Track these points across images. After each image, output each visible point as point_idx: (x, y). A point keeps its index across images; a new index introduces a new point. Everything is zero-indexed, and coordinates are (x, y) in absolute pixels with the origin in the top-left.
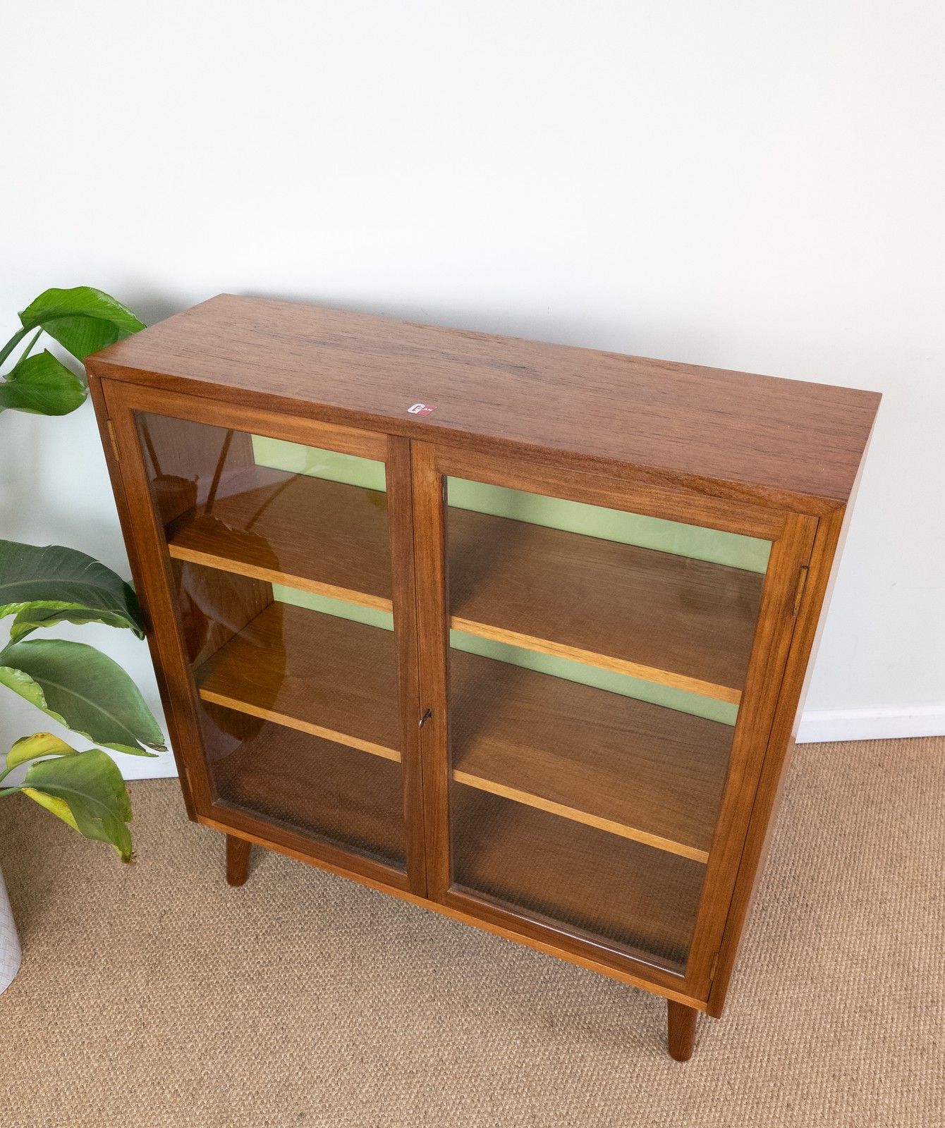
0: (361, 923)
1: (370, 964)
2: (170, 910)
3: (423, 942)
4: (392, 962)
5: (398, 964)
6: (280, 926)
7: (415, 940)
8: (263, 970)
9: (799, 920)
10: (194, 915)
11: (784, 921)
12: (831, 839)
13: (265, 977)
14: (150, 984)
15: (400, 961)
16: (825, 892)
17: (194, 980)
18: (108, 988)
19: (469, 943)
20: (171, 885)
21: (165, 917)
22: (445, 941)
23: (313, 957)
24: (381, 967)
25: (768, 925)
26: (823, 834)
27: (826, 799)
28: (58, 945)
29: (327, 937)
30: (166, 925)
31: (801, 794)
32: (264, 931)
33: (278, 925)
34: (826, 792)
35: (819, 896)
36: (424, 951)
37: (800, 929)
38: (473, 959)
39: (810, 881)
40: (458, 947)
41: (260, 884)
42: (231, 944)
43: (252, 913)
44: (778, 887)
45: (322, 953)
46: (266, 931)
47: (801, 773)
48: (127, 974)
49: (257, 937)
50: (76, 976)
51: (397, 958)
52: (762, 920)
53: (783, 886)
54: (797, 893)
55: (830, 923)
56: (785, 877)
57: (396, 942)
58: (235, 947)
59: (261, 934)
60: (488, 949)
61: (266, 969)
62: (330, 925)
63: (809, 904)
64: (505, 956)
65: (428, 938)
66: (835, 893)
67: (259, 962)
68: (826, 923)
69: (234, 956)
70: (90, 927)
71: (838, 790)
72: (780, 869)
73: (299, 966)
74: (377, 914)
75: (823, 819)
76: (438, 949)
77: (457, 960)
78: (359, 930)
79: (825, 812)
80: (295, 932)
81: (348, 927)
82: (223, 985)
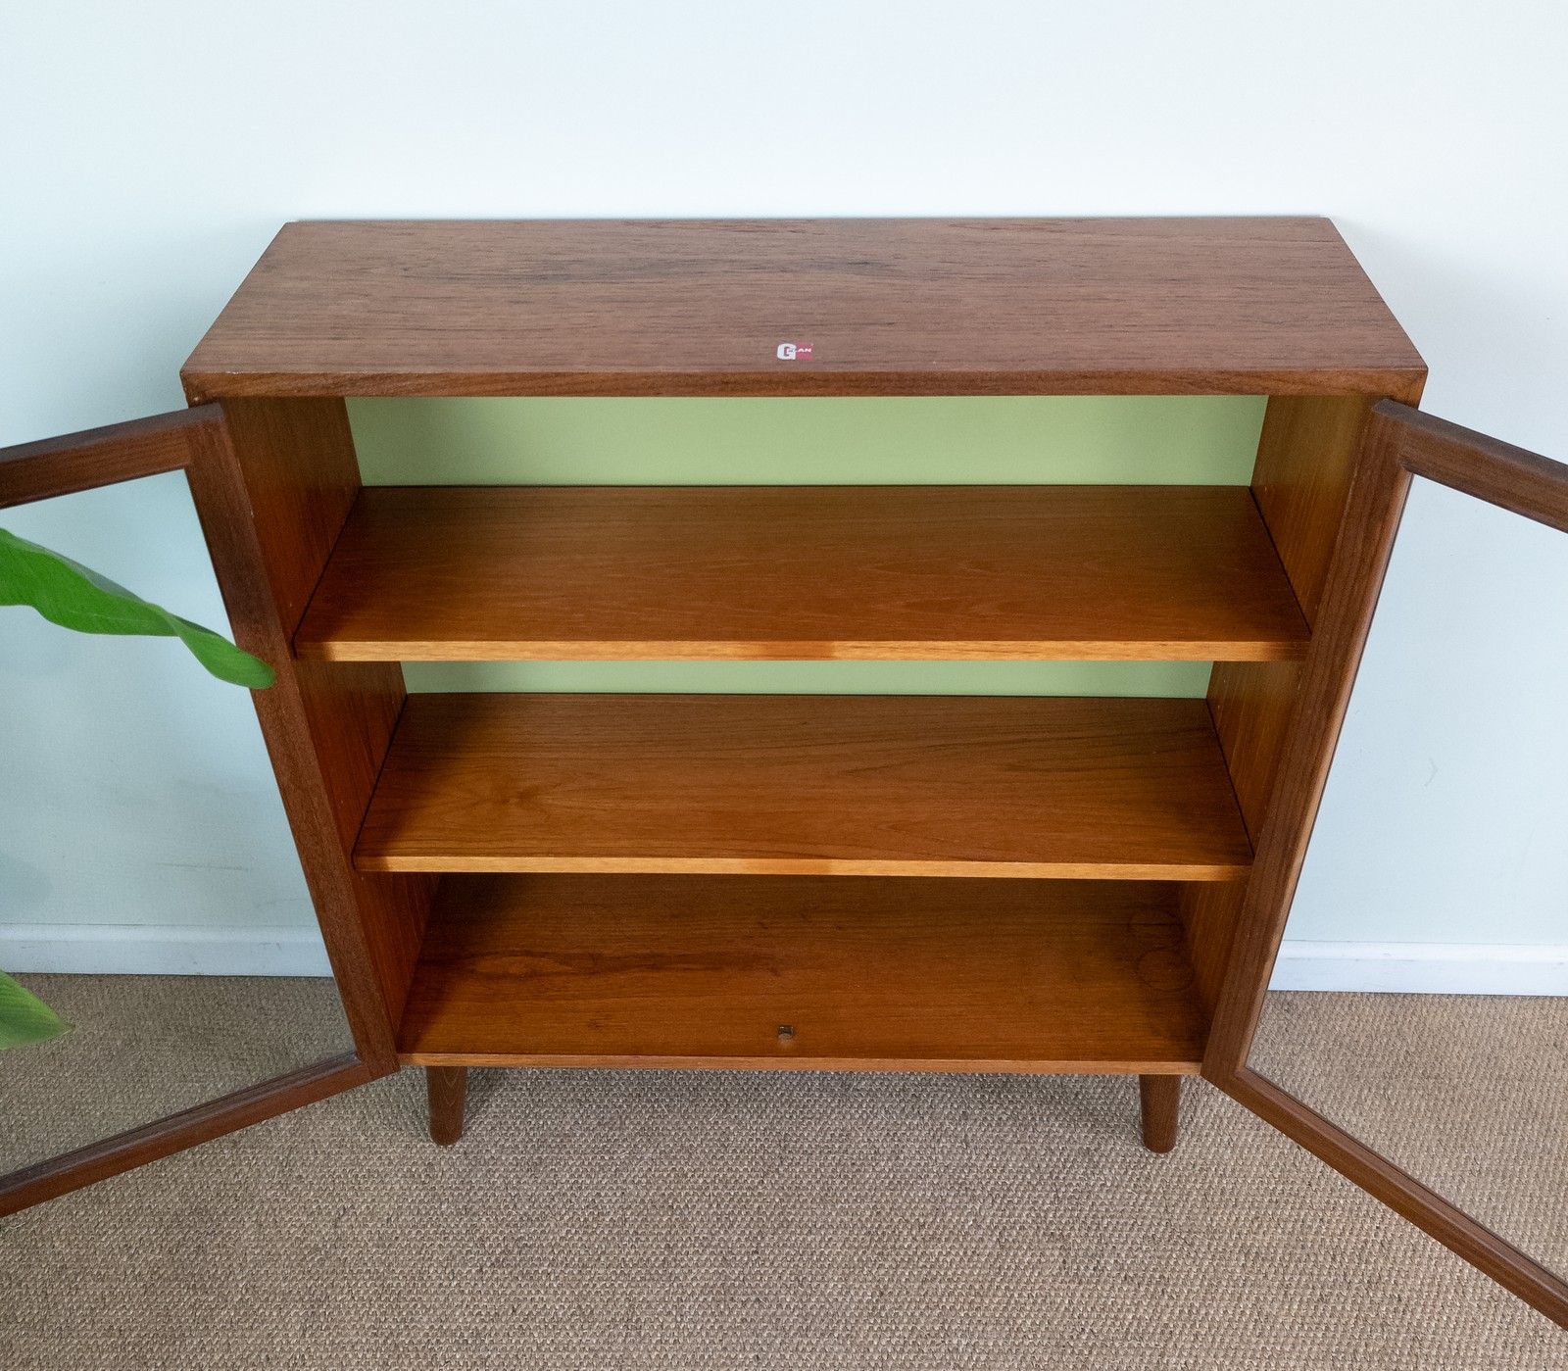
0: (648, 1260)
1: (655, 1335)
2: (352, 1207)
3: (744, 1303)
4: (690, 1335)
5: (699, 1340)
6: (520, 1253)
7: (732, 1299)
8: (485, 1328)
9: (1381, 1325)
10: (389, 1220)
11: (1356, 1323)
12: (1453, 1177)
13: (487, 1342)
14: (307, 1336)
15: (704, 1334)
16: (1434, 1278)
17: (375, 1334)
18: (243, 1336)
19: (818, 1314)
20: (359, 1164)
21: (345, 1218)
22: (780, 1306)
23: (564, 1314)
24: (671, 1341)
25: (1327, 1329)
26: (1439, 1168)
27: (1452, 1100)
28: (177, 1252)
29: (591, 1280)
30: (343, 1233)
31: (1410, 1089)
32: (493, 1259)
33: (516, 1250)
34: (1455, 1088)
35: (1422, 1283)
36: (743, 1320)
37: (1382, 1343)
38: (822, 1342)
39: (1409, 1254)
40: (801, 1320)
41: (497, 1175)
42: (439, 1278)
43: (479, 1225)
44: (1351, 1261)
45: (580, 1307)
46: (497, 1260)
47: (1413, 1049)
48: (275, 1314)
49: (481, 1269)
50: (197, 1309)
51: (699, 1327)
52: (1317, 1320)
53: (1360, 1259)
54: (1385, 1273)
55: (1438, 1338)
56: (1366, 1242)
57: (701, 1299)
58: (445, 1284)
59: (489, 1264)
60: (849, 1327)
61: (489, 1328)
62: (599, 1259)
63: (1405, 1296)
64: (876, 1343)
65: (753, 1298)
66: (1452, 1279)
67: (479, 1314)
68: (1430, 1337)
69: (442, 1298)
70: (228, 1226)
71: (1475, 1086)
72: (1358, 1226)
73: (542, 1326)
74: (675, 1245)
75: (1445, 1138)
76: (766, 1319)
77: (795, 1341)
78: (644, 1271)
79: (1449, 1126)
80: (542, 1265)
81: (626, 1265)
82: (420, 1348)
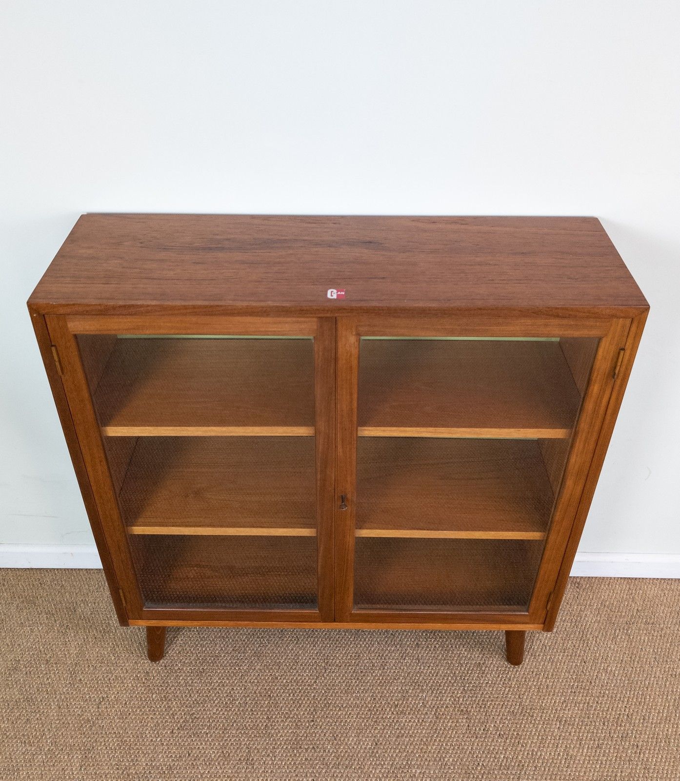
0: (258, 725)
1: (261, 768)
2: (107, 697)
3: (307, 750)
4: (279, 767)
5: (284, 771)
6: (192, 722)
7: (300, 747)
8: (174, 765)
9: (629, 761)
10: (126, 703)
11: (616, 760)
12: (663, 678)
13: (175, 772)
14: (82, 769)
15: (286, 767)
16: (654, 734)
17: (118, 769)
18: (50, 770)
19: (344, 755)
20: (111, 673)
21: (103, 703)
22: (325, 751)
23: (215, 756)
24: (270, 771)
25: (602, 763)
26: (655, 673)
27: (661, 636)
28: (16, 722)
29: (229, 737)
30: (102, 711)
31: (639, 630)
32: (179, 725)
33: (191, 720)
34: (662, 629)
35: (648, 738)
36: (306, 759)
37: (629, 771)
38: (346, 771)
39: (642, 721)
40: (335, 759)
41: (181, 678)
42: (151, 736)
43: (172, 706)
44: (613, 725)
45: (223, 752)
46: (181, 726)
47: (640, 609)
48: (66, 757)
49: (173, 731)
50: (26, 755)
51: (283, 763)
52: (596, 758)
53: (617, 724)
54: (630, 732)
55: (657, 768)
56: (620, 714)
57: (285, 748)
58: (154, 740)
59: (176, 728)
60: (360, 763)
61: (176, 764)
62: (233, 725)
63: (640, 744)
64: (373, 772)
65: (311, 747)
66: (663, 735)
67: (171, 756)
68: (653, 767)
69: (152, 748)
70: (43, 708)
71: (672, 629)
72: (616, 706)
73: (204, 763)
74: (272, 717)
75: (658, 657)
76: (318, 759)
77: (332, 771)
78: (255, 732)
79: (660, 650)
80: (204, 729)
81: (247, 728)
82: (140, 776)
